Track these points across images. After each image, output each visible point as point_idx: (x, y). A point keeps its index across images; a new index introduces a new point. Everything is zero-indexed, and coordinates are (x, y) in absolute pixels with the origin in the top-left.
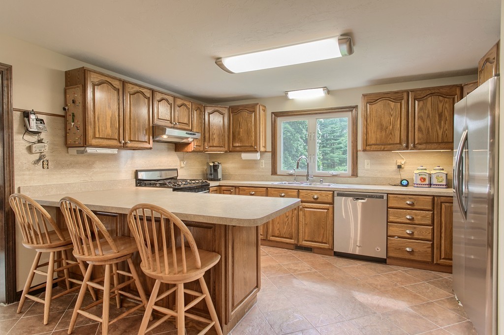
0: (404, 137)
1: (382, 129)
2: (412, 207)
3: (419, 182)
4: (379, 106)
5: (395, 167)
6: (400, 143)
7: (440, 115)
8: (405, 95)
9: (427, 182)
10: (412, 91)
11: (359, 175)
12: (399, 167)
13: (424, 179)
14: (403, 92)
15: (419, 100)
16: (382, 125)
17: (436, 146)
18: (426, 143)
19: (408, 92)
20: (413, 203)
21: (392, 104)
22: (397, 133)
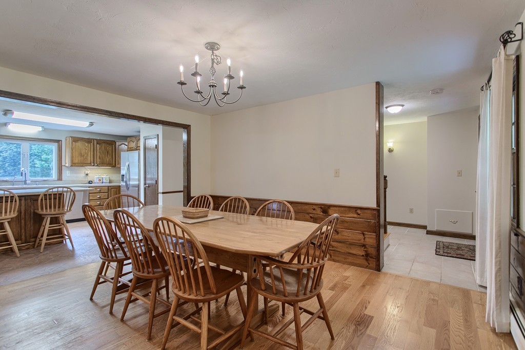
0: (92, 161)
1: (81, 155)
2: (100, 192)
3: (98, 181)
4: (79, 144)
5: (84, 175)
6: (90, 163)
7: (108, 152)
8: (93, 141)
9: (101, 181)
10: (96, 140)
11: (63, 179)
12: (87, 175)
13: (100, 180)
14: (92, 139)
15: (99, 144)
16: (81, 154)
17: (105, 165)
18: (102, 164)
19: (94, 139)
20: (100, 190)
21: (87, 144)
22: (89, 158)
